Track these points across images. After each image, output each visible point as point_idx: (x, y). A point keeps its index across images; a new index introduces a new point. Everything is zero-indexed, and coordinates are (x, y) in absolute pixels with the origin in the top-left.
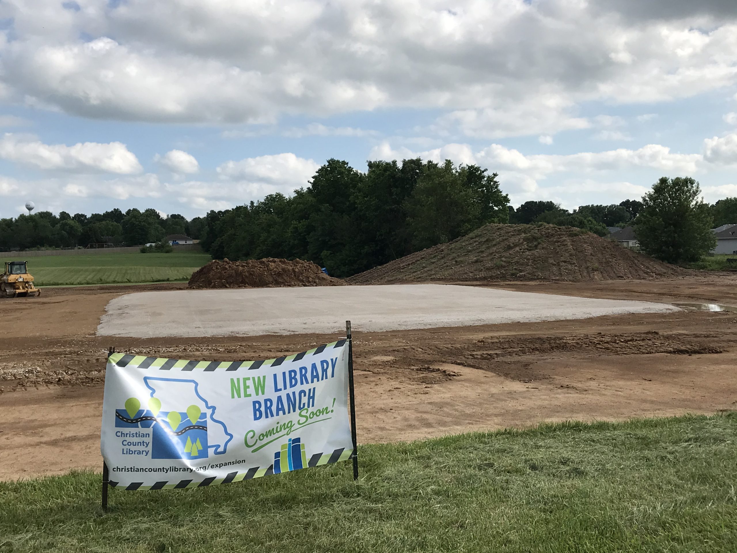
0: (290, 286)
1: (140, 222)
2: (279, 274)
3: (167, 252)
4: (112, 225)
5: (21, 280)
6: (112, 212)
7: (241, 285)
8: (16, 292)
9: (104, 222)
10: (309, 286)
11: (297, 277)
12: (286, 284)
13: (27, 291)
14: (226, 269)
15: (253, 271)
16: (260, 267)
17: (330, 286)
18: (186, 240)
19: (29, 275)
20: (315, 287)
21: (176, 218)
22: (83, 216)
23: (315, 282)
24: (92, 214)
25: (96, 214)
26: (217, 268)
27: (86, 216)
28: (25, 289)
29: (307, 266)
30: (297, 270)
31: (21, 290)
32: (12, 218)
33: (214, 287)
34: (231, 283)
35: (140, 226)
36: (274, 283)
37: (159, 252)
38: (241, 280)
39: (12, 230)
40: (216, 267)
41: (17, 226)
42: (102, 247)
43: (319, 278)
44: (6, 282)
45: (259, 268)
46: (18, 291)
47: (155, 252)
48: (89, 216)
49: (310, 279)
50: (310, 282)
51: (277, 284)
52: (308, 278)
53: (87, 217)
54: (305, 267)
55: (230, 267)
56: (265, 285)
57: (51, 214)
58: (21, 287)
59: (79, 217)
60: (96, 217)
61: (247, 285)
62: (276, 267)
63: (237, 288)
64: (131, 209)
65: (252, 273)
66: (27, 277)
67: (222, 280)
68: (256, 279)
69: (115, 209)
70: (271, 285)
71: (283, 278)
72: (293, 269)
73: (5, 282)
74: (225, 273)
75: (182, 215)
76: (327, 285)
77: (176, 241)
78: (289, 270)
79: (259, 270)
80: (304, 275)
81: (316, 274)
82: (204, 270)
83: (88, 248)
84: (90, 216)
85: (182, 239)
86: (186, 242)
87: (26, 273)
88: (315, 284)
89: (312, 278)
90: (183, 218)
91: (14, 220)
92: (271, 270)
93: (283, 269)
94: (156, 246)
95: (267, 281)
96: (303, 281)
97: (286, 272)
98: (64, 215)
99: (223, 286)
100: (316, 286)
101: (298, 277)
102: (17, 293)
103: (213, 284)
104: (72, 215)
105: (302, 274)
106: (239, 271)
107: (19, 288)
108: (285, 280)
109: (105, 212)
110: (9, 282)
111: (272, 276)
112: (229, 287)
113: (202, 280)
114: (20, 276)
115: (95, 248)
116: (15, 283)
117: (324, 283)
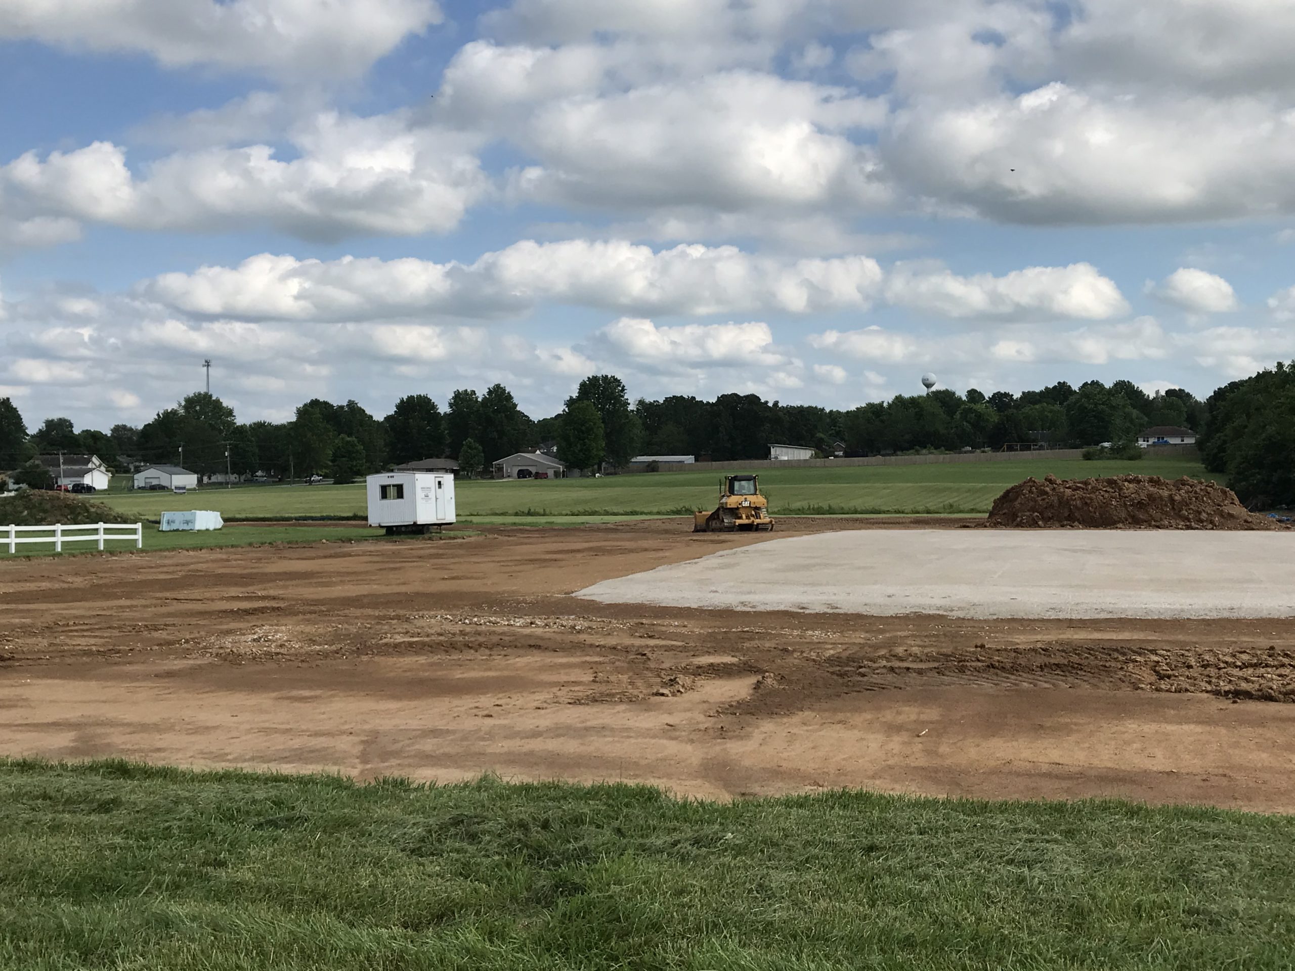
0: (1158, 527)
1: (1096, 404)
2: (1140, 505)
3: (1131, 458)
4: (1051, 411)
5: (746, 504)
6: (1055, 387)
7: (1065, 523)
8: (735, 522)
9: (1037, 407)
10: (1197, 529)
11: (1177, 512)
12: (1153, 523)
13: (753, 522)
14: (1046, 493)
15: (1091, 499)
16: (1106, 491)
17: (1242, 529)
18: (1182, 435)
19: (759, 496)
20: (1211, 531)
21: (1177, 397)
22: (1006, 395)
23: (1212, 522)
24: (1023, 393)
25: (1029, 392)
26: (1031, 492)
27: (1012, 395)
28: (750, 519)
29: (1201, 490)
30: (1177, 498)
31: (744, 521)
32: (883, 402)
33: (1020, 525)
34: (1050, 519)
35: (1094, 411)
36: (1130, 520)
37: (1116, 458)
38: (1066, 514)
39: (882, 421)
40: (1029, 489)
41: (890, 414)
42: (1028, 448)
43: (1221, 514)
44: (725, 506)
45: (1102, 493)
46: (738, 522)
47: (1108, 459)
48: (1017, 395)
49: (1204, 516)
50: (1202, 521)
51: (1135, 522)
52: (1200, 513)
53: (1015, 397)
54: (1196, 492)
55: (1054, 489)
56: (1110, 525)
57: (954, 393)
58: (744, 516)
59: (1001, 399)
60: (1029, 397)
61: (1076, 523)
62: (1136, 492)
63: (1057, 528)
64: (1089, 382)
65: (1089, 501)
66: (756, 501)
67: (1034, 512)
68: (1095, 513)
69: (1059, 383)
70: (1121, 525)
71: (1147, 512)
72: (1171, 495)
73: (723, 507)
74: (1043, 500)
75: (1186, 391)
76: (1236, 529)
77: (1163, 438)
78: (1161, 497)
79: (1103, 496)
80: (1192, 507)
81: (1218, 505)
82: (1010, 494)
83: (1003, 451)
84: (1019, 396)
85: (1174, 434)
86: (1182, 441)
87: (755, 494)
88: (1211, 526)
89: (1208, 514)
90: (1188, 395)
91: (885, 405)
92: (1126, 497)
93: (1150, 496)
94: (1111, 449)
95: (1116, 518)
96: (1189, 520)
97: (1155, 499)
98: (974, 395)
99: (1032, 524)
100: (1212, 529)
101: (1180, 511)
102: (737, 524)
103: (1019, 519)
104: (988, 395)
105: (1187, 505)
106: (1065, 497)
107: (741, 518)
108: (1151, 516)
109: (1043, 389)
110: (729, 506)
111: (1126, 509)
112: (1043, 525)
113: (1004, 511)
114: (746, 499)
115: (1016, 450)
116: (738, 508)
117: (1230, 523)
